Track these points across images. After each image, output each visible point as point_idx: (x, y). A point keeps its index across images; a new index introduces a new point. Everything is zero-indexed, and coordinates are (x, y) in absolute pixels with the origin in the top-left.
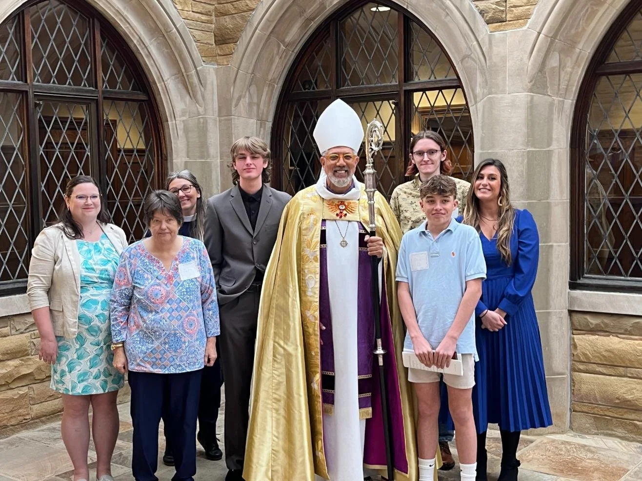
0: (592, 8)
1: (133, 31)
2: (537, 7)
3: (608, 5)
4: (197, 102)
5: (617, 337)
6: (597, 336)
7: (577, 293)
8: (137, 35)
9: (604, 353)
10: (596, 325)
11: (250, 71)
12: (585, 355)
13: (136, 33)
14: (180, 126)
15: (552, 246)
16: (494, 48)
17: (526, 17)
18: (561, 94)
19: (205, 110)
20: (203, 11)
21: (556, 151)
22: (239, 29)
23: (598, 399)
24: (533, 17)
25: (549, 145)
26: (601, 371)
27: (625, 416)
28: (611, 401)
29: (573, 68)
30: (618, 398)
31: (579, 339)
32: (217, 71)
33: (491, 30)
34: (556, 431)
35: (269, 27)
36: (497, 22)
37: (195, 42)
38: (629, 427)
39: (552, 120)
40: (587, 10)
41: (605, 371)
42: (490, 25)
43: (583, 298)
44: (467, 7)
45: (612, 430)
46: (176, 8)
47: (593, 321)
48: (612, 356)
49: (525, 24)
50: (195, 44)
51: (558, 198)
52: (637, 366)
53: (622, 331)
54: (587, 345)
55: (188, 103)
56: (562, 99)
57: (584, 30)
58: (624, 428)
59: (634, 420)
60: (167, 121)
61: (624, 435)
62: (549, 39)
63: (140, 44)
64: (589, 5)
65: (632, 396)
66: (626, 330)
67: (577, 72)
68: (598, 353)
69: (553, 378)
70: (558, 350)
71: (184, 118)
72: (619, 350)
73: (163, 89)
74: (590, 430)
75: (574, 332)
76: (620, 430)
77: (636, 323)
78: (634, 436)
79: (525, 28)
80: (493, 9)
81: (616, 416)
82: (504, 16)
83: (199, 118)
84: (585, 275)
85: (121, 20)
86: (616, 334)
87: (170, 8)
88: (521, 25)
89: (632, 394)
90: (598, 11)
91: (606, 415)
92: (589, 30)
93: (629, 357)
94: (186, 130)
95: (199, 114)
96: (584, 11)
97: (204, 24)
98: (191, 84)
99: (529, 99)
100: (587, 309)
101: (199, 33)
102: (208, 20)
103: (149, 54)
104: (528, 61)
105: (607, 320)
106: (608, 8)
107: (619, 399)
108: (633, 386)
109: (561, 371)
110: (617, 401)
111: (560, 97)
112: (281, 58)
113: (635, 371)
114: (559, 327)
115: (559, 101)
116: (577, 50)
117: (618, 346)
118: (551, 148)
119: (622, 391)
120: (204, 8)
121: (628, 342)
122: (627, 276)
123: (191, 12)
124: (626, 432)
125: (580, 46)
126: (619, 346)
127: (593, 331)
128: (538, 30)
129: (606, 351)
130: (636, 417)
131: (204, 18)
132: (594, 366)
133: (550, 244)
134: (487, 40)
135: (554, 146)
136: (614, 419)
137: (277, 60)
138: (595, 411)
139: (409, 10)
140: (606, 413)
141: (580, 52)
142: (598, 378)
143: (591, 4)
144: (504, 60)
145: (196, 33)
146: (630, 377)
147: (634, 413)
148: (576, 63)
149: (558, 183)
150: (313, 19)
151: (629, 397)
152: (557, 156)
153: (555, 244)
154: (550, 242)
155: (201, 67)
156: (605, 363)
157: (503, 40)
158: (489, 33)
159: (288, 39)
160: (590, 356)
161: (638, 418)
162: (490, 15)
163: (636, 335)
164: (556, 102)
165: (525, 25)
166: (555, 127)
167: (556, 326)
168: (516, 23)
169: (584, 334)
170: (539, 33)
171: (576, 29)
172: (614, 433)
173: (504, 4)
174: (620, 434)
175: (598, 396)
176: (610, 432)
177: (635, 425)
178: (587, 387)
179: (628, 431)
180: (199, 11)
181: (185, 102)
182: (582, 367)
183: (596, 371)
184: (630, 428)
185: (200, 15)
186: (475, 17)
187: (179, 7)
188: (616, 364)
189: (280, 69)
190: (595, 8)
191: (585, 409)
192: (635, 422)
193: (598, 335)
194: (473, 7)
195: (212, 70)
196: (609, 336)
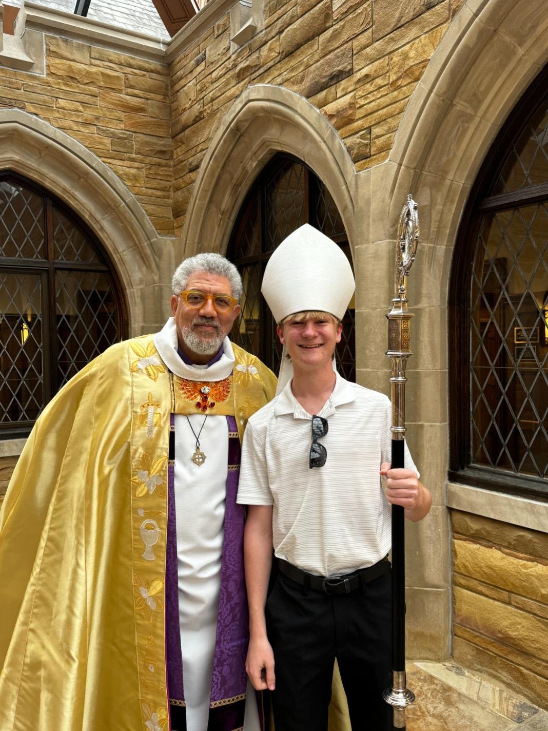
0: (463, 127)
1: (82, 208)
2: (397, 133)
3: (479, 119)
4: (153, 272)
5: (500, 550)
6: (479, 546)
7: (456, 487)
8: (88, 211)
9: (485, 569)
10: (477, 530)
11: (196, 241)
12: (465, 567)
13: (87, 209)
14: (137, 295)
15: (422, 426)
16: (360, 190)
17: (386, 148)
18: (431, 239)
19: (160, 278)
20: (158, 187)
21: (427, 310)
22: (186, 201)
23: (480, 627)
24: (394, 146)
25: (417, 302)
26: (483, 591)
27: (510, 657)
28: (493, 633)
29: (444, 205)
30: (500, 632)
31: (459, 546)
32: (173, 242)
33: (357, 169)
34: (430, 657)
35: (206, 196)
36: (362, 159)
37: (148, 215)
38: (514, 673)
39: (421, 271)
40: (458, 129)
41: (487, 593)
42: (356, 164)
43: (462, 495)
44: (338, 146)
45: (497, 671)
46: (125, 184)
47: (474, 526)
48: (494, 574)
49: (387, 156)
50: (148, 217)
51: (430, 367)
52: (524, 594)
53: (506, 544)
54: (467, 554)
55: (144, 272)
56: (432, 245)
57: (455, 155)
58: (510, 673)
59: (520, 665)
60: (126, 289)
61: (508, 681)
62: (412, 171)
63: (91, 219)
64: (460, 123)
65: (516, 633)
66: (510, 544)
67: (450, 211)
68: (478, 567)
69: (426, 591)
70: (432, 556)
71: (141, 287)
72: (501, 569)
73: (119, 261)
74: (472, 664)
75: (455, 535)
76: (505, 674)
77: (519, 536)
78: (521, 687)
79: (387, 161)
80: (358, 144)
81: (501, 654)
82: (368, 150)
83: (154, 287)
84: (472, 465)
85: (69, 197)
86: (499, 547)
87: (117, 184)
88: (384, 158)
89: (516, 631)
90: (468, 128)
91: (488, 649)
92: (460, 154)
93: (512, 579)
94: (143, 298)
95: (154, 282)
96: (455, 132)
97: (159, 199)
98: (146, 254)
99: (391, 247)
100: (466, 508)
101: (153, 207)
102: (164, 196)
103: (102, 229)
104: (389, 201)
105: (488, 527)
106: (480, 122)
107: (502, 634)
108: (519, 620)
109: (436, 582)
110: (500, 635)
111: (431, 243)
112: (219, 226)
113: (522, 600)
114: (433, 528)
115: (430, 248)
116: (448, 182)
117: (500, 563)
118: (420, 306)
119: (505, 623)
120: (159, 184)
121: (512, 559)
122: (517, 472)
123: (144, 188)
124: (512, 678)
125: (450, 176)
126: (502, 564)
127: (475, 538)
128: (398, 161)
129: (487, 566)
130: (522, 662)
131: (159, 193)
132: (476, 582)
133: (420, 423)
134: (353, 183)
135: (424, 304)
136: (498, 658)
137: (216, 229)
138: (477, 640)
139: (306, 162)
140: (489, 647)
141: (451, 185)
142: (480, 600)
143: (463, 122)
144: (368, 202)
145: (149, 207)
146: (516, 607)
147: (521, 656)
148: (448, 199)
149: (429, 349)
150: (240, 185)
151: (513, 634)
152: (427, 316)
153: (426, 424)
154: (420, 420)
155: (155, 239)
156: (487, 581)
157: (368, 179)
158: (355, 173)
159: (223, 207)
160: (471, 569)
161: (525, 664)
162: (355, 151)
163: (522, 553)
164: (426, 249)
165: (387, 158)
166: (425, 280)
167: (430, 526)
168: (379, 157)
169: (465, 540)
170: (400, 165)
171: (447, 156)
172: (499, 675)
173: (369, 136)
174: (505, 679)
175: (479, 623)
176: (494, 673)
177: (522, 674)
178: (468, 609)
179: (514, 678)
180: (153, 187)
181: (142, 271)
182: (463, 581)
183: (478, 590)
184: (516, 674)
185: (154, 191)
186: (343, 157)
187: (130, 184)
188: (498, 585)
189: (220, 237)
190: (466, 125)
191: (466, 636)
192: (520, 668)
193: (479, 544)
194: (343, 145)
195: (168, 242)
196: (491, 547)
